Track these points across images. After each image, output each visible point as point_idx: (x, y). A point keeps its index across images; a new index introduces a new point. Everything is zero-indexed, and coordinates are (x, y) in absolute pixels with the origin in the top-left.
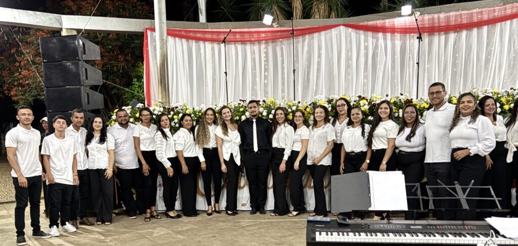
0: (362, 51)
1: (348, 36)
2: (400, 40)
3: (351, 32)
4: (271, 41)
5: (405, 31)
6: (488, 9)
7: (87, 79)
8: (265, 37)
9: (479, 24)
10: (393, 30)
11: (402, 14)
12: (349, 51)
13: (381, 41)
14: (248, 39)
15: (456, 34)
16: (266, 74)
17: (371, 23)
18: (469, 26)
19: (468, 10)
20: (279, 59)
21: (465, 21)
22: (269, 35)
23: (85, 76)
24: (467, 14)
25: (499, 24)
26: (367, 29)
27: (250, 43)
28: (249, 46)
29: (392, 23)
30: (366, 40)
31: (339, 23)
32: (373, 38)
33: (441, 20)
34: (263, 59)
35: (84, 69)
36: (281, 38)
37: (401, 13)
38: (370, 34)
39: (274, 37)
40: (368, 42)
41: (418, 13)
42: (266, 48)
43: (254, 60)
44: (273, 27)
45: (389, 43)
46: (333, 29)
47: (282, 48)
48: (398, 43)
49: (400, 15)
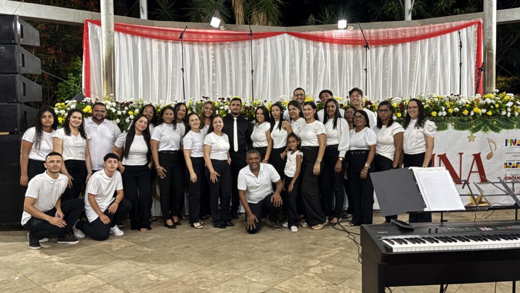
0: (305, 59)
1: (292, 44)
2: (338, 50)
3: (294, 40)
4: (218, 43)
5: (342, 42)
6: (410, 28)
7: (23, 66)
8: (212, 39)
9: (403, 41)
10: (331, 41)
11: (339, 27)
12: (293, 57)
13: (321, 50)
14: (196, 40)
15: (385, 48)
16: (214, 75)
17: (311, 33)
18: (395, 42)
19: (394, 28)
20: (227, 62)
21: (391, 38)
22: (217, 37)
23: (21, 62)
24: (393, 31)
25: (420, 41)
26: (308, 37)
27: (198, 44)
28: (197, 47)
29: (330, 34)
30: (308, 48)
31: (282, 31)
32: (314, 46)
33: (372, 35)
34: (211, 60)
35: (21, 55)
36: (228, 41)
37: (337, 26)
38: (311, 42)
39: (221, 40)
40: (309, 50)
41: (352, 28)
42: (214, 50)
43: (201, 61)
44: (220, 30)
45: (328, 51)
46: (277, 36)
47: (229, 51)
48: (336, 52)
49: (337, 28)
